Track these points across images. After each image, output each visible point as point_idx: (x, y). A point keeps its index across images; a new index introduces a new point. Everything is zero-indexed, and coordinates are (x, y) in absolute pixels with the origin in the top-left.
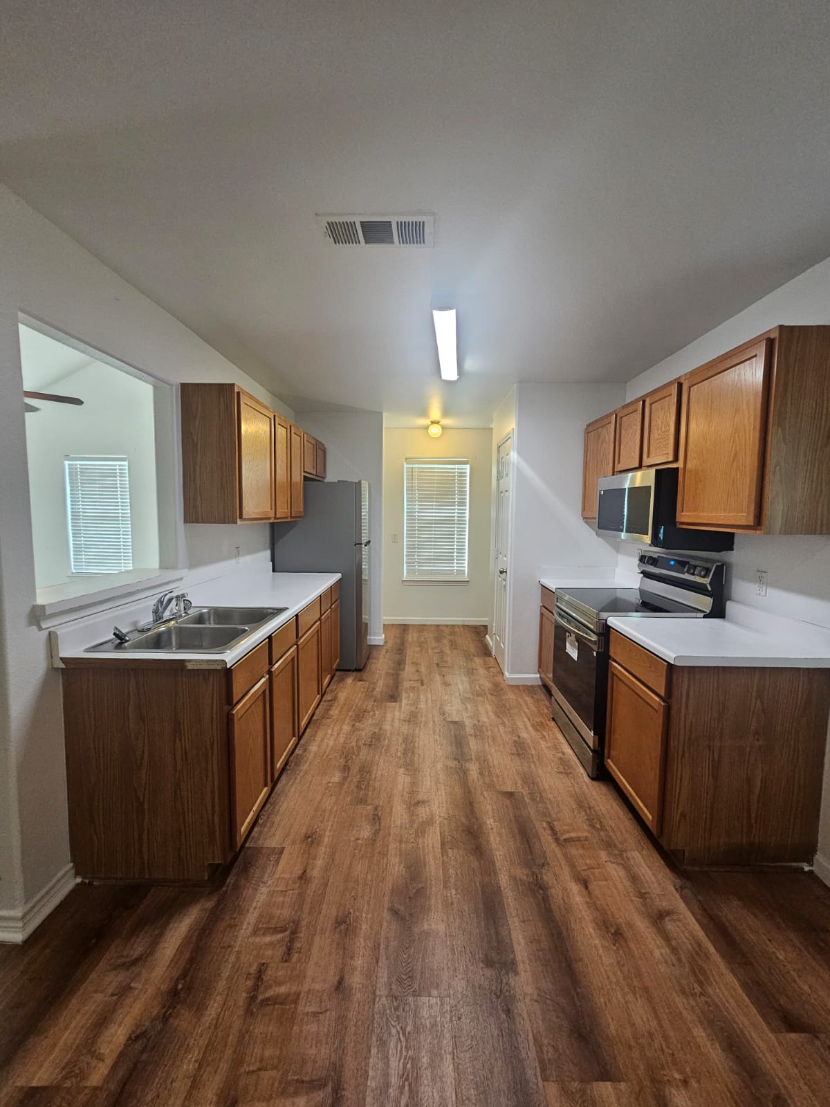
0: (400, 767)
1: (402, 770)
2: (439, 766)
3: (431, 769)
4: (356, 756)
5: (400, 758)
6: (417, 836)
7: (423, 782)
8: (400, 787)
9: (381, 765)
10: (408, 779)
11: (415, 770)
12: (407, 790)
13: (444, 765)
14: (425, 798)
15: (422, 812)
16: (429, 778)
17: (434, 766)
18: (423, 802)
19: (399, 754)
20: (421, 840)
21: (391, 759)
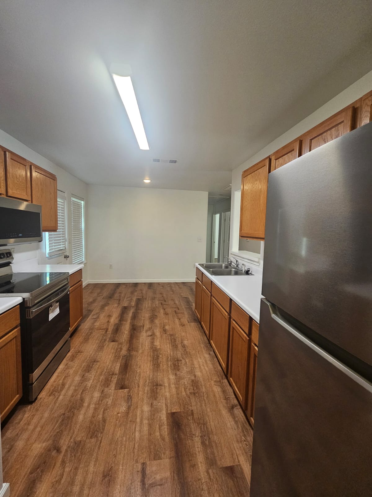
0: (159, 349)
1: (158, 347)
2: (140, 351)
3: (145, 349)
4: (182, 353)
5: (160, 354)
6: (151, 327)
7: (149, 343)
8: (158, 340)
9: (168, 350)
10: (155, 344)
11: (152, 348)
12: (155, 340)
13: (138, 352)
14: (148, 338)
15: (149, 333)
16: (146, 345)
17: (143, 351)
18: (149, 336)
19: (161, 356)
20: (150, 326)
21: (164, 353)
